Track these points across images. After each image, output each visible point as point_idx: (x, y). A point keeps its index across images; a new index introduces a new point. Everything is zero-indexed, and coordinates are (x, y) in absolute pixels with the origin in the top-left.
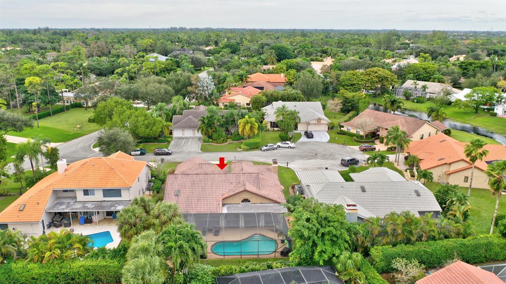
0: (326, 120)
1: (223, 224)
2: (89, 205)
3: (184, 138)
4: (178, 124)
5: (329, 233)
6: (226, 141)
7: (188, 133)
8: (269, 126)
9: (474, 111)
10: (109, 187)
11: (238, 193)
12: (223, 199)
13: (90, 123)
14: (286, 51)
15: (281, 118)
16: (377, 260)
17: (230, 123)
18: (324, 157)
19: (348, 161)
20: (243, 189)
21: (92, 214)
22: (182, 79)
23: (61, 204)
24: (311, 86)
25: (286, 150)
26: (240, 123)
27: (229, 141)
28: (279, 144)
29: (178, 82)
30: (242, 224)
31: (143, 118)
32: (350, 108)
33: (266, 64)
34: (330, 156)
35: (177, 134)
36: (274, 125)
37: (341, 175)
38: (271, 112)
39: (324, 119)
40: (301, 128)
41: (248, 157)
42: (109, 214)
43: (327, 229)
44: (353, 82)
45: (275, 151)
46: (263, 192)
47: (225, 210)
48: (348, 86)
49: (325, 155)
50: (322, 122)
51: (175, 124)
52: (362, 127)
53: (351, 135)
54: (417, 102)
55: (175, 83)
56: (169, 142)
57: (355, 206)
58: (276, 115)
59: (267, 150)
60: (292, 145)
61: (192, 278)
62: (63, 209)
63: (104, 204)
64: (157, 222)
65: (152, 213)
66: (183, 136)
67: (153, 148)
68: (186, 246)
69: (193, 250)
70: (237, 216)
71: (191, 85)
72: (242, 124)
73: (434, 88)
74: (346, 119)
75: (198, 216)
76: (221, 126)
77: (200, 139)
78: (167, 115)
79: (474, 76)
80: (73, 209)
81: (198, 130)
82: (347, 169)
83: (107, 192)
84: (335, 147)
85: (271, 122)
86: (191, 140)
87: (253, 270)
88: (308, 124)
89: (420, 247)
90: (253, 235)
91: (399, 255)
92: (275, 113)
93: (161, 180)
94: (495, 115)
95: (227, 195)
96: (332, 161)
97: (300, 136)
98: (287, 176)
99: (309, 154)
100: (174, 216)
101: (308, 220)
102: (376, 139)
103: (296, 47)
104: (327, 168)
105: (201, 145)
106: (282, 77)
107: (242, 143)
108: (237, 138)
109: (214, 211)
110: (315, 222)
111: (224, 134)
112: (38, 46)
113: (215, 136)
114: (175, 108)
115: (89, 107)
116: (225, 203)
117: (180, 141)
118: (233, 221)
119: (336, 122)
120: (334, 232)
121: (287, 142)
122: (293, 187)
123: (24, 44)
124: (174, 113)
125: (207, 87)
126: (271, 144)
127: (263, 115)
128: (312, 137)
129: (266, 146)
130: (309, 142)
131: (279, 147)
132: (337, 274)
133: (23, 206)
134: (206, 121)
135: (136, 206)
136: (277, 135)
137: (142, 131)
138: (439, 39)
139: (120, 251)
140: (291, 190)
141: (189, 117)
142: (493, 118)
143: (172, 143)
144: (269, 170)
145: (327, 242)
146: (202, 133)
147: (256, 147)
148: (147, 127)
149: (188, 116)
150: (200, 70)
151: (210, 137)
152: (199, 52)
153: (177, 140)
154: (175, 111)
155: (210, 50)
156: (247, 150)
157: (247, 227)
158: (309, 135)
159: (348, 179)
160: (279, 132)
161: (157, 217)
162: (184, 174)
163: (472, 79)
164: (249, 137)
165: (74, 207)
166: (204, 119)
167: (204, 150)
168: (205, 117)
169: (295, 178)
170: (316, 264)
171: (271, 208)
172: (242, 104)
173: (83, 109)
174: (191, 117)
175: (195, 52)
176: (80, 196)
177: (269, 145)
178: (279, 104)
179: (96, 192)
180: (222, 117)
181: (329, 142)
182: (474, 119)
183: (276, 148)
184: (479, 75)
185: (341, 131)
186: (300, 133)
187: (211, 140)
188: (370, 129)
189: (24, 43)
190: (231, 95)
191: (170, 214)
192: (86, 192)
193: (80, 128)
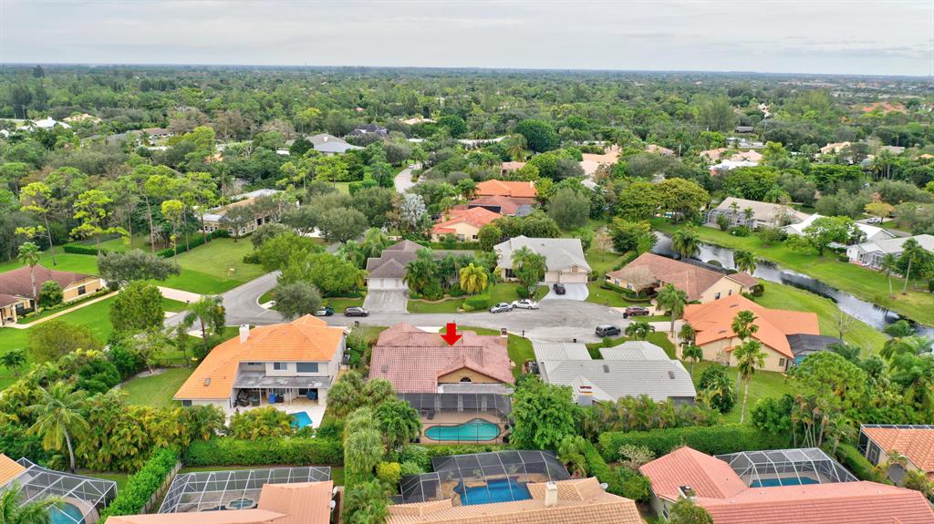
0: (585, 267)
1: (438, 405)
2: (282, 381)
3: (383, 291)
4: (375, 271)
5: (551, 414)
6: (443, 297)
7: (389, 284)
8: (503, 275)
9: (818, 252)
10: (304, 360)
11: (457, 370)
12: (439, 378)
13: (246, 265)
14: (543, 132)
15: (521, 263)
16: (606, 446)
17: (448, 270)
18: (575, 323)
19: (605, 330)
20: (461, 366)
21: (283, 391)
22: (377, 199)
23: (249, 379)
24: (571, 209)
25: (524, 312)
26: (463, 273)
27: (447, 297)
28: (515, 303)
29: (371, 204)
30: (460, 405)
31: (331, 266)
32: (626, 246)
33: (508, 160)
34: (584, 322)
35: (373, 285)
36: (510, 273)
37: (588, 349)
38: (506, 253)
39: (581, 267)
40: (550, 279)
41: (472, 322)
42: (302, 391)
43: (548, 411)
44: (639, 202)
45: (509, 314)
46: (486, 370)
47: (441, 390)
48: (631, 207)
49: (578, 320)
50: (580, 270)
51: (370, 271)
52: (635, 279)
53: (620, 291)
54: (737, 235)
55: (367, 205)
56: (363, 297)
57: (589, 388)
58: (513, 260)
59: (498, 311)
60: (534, 305)
61: (407, 459)
62: (252, 385)
63: (299, 380)
64: (370, 399)
65: (363, 389)
66: (383, 289)
67: (341, 306)
68: (402, 422)
69: (410, 427)
70: (455, 396)
71: (391, 208)
72: (465, 275)
73: (765, 212)
74: (616, 266)
75: (409, 396)
76: (436, 275)
77: (405, 293)
78: (358, 258)
79: (834, 192)
80: (263, 385)
81: (404, 282)
82: (600, 341)
83: (302, 367)
84: (595, 309)
85: (507, 270)
86: (393, 294)
87: (470, 453)
88: (560, 273)
89: (656, 434)
90: (473, 420)
91: (630, 442)
92: (512, 257)
93: (359, 352)
94: (846, 260)
95: (443, 373)
96: (583, 330)
97: (546, 290)
98: (521, 348)
99: (554, 318)
100: (388, 393)
101: (529, 401)
102: (652, 298)
103: (562, 121)
104: (575, 341)
105: (406, 302)
106: (530, 188)
107: (463, 300)
108: (457, 293)
109: (428, 390)
110: (537, 403)
111: (439, 288)
112: (128, 115)
113: (427, 290)
114: (370, 246)
115: (240, 238)
116: (441, 381)
117: (378, 295)
118: (450, 403)
119: (601, 268)
120: (556, 413)
121: (527, 301)
122: (527, 364)
123: (104, 112)
124: (368, 254)
125: (415, 211)
126: (505, 304)
127: (496, 258)
128: (564, 293)
129: (498, 306)
130: (560, 301)
131: (515, 307)
132: (557, 458)
133: (208, 381)
134: (416, 270)
135: (346, 383)
136: (514, 288)
137: (330, 283)
138: (811, 110)
139: (330, 430)
140: (524, 368)
141: (391, 260)
142: (843, 265)
143: (368, 298)
144: (497, 342)
145: (549, 425)
146: (409, 286)
147: (482, 307)
148: (337, 278)
149: (388, 260)
150: (400, 166)
151: (420, 291)
152: (398, 133)
153: (373, 294)
154: (370, 251)
155: (416, 125)
156: (471, 311)
157: (468, 410)
158: (559, 290)
159: (595, 354)
160: (518, 285)
161: (370, 394)
162: (390, 345)
163: (830, 197)
164: (474, 293)
165: (266, 383)
166: (413, 266)
167: (412, 309)
168: (414, 263)
169: (531, 353)
170: (537, 448)
171: (495, 389)
172: (466, 237)
173: (232, 241)
174: (392, 260)
175: (391, 132)
176: (270, 370)
177: (501, 304)
178: (520, 242)
179: (289, 366)
180: (438, 262)
181: (588, 300)
182: (814, 265)
183: (511, 309)
184: (842, 191)
185: (607, 284)
186: (548, 287)
187: (421, 296)
188: (647, 281)
189: (103, 108)
190: (449, 222)
191: (384, 391)
192: (277, 366)
193: (233, 272)
